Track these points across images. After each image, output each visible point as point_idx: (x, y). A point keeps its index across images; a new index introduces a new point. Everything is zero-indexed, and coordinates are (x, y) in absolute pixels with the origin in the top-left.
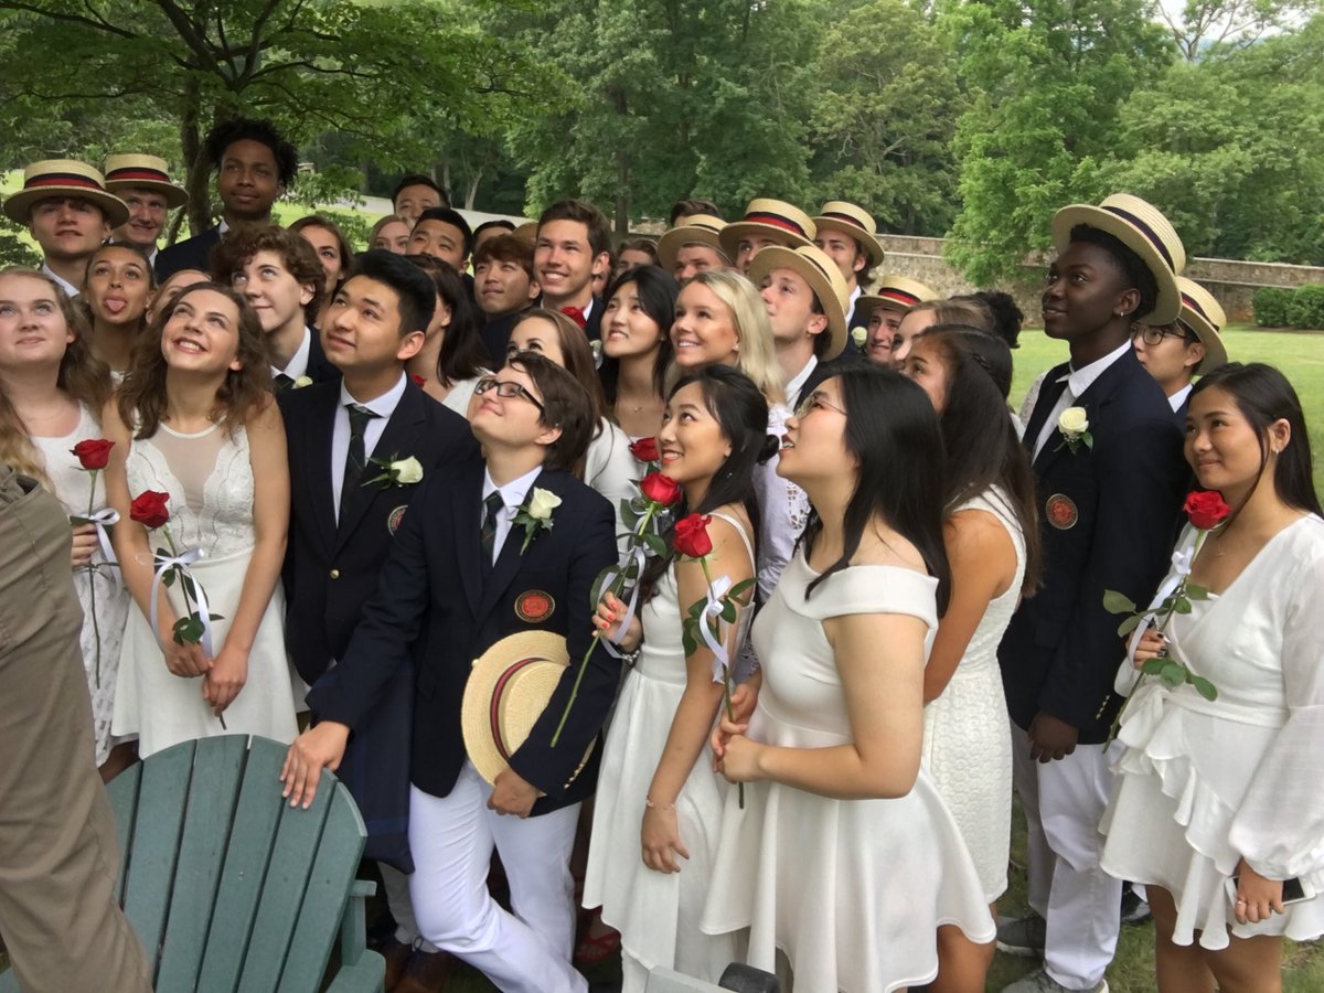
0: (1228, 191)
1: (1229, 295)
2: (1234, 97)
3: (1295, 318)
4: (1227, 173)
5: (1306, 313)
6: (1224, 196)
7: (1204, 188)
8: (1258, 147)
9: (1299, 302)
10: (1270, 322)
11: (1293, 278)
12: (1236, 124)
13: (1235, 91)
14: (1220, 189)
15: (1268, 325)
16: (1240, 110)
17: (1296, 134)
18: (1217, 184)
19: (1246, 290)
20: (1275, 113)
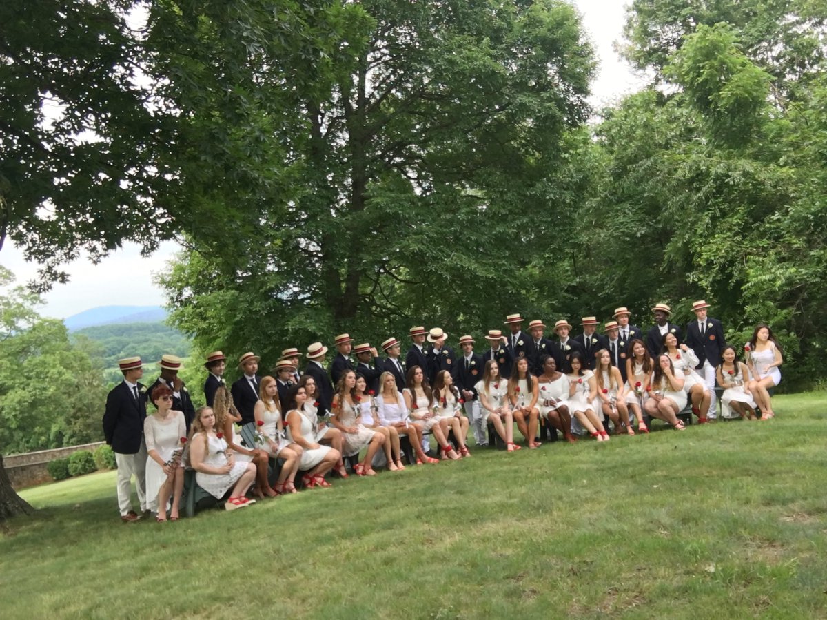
0: (22, 412)
1: (25, 472)
2: (8, 366)
3: (75, 471)
4: (19, 402)
5: (80, 467)
6: (20, 416)
7: (9, 413)
8: (30, 388)
9: (74, 462)
10: (60, 477)
11: (54, 456)
12: (13, 379)
13: (8, 363)
14: (18, 413)
15: (59, 479)
16: (13, 371)
17: (47, 379)
18: (15, 410)
19: (34, 467)
20: (32, 371)
